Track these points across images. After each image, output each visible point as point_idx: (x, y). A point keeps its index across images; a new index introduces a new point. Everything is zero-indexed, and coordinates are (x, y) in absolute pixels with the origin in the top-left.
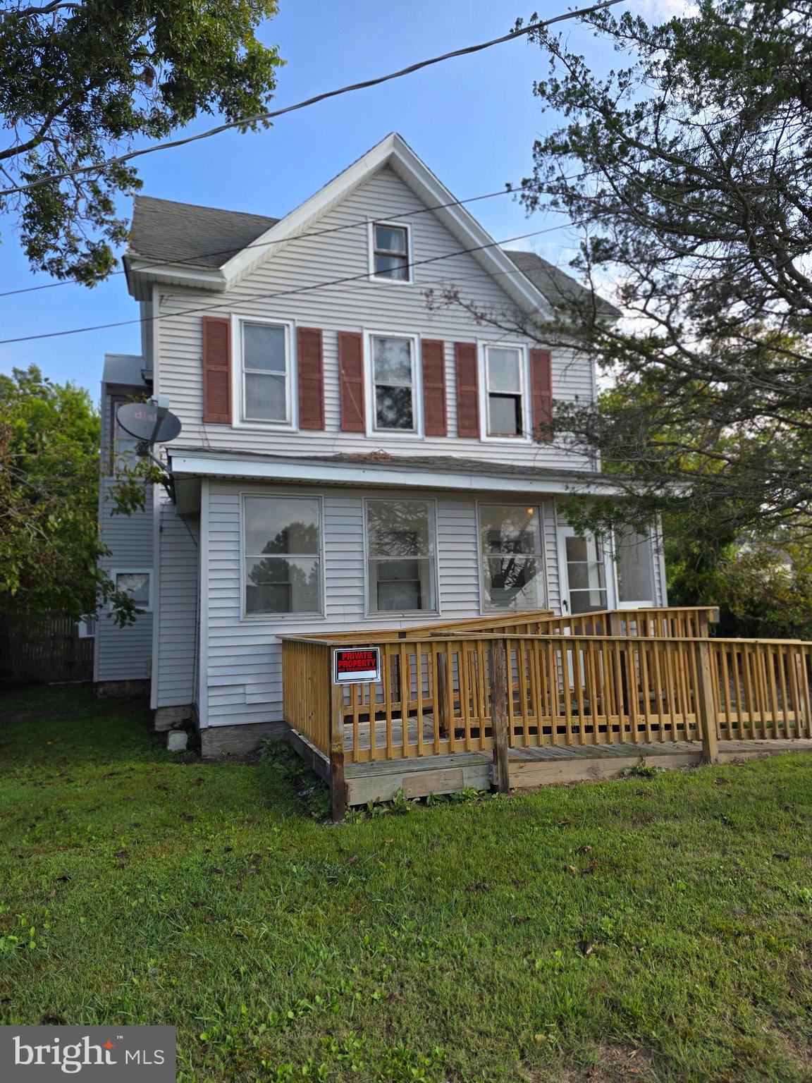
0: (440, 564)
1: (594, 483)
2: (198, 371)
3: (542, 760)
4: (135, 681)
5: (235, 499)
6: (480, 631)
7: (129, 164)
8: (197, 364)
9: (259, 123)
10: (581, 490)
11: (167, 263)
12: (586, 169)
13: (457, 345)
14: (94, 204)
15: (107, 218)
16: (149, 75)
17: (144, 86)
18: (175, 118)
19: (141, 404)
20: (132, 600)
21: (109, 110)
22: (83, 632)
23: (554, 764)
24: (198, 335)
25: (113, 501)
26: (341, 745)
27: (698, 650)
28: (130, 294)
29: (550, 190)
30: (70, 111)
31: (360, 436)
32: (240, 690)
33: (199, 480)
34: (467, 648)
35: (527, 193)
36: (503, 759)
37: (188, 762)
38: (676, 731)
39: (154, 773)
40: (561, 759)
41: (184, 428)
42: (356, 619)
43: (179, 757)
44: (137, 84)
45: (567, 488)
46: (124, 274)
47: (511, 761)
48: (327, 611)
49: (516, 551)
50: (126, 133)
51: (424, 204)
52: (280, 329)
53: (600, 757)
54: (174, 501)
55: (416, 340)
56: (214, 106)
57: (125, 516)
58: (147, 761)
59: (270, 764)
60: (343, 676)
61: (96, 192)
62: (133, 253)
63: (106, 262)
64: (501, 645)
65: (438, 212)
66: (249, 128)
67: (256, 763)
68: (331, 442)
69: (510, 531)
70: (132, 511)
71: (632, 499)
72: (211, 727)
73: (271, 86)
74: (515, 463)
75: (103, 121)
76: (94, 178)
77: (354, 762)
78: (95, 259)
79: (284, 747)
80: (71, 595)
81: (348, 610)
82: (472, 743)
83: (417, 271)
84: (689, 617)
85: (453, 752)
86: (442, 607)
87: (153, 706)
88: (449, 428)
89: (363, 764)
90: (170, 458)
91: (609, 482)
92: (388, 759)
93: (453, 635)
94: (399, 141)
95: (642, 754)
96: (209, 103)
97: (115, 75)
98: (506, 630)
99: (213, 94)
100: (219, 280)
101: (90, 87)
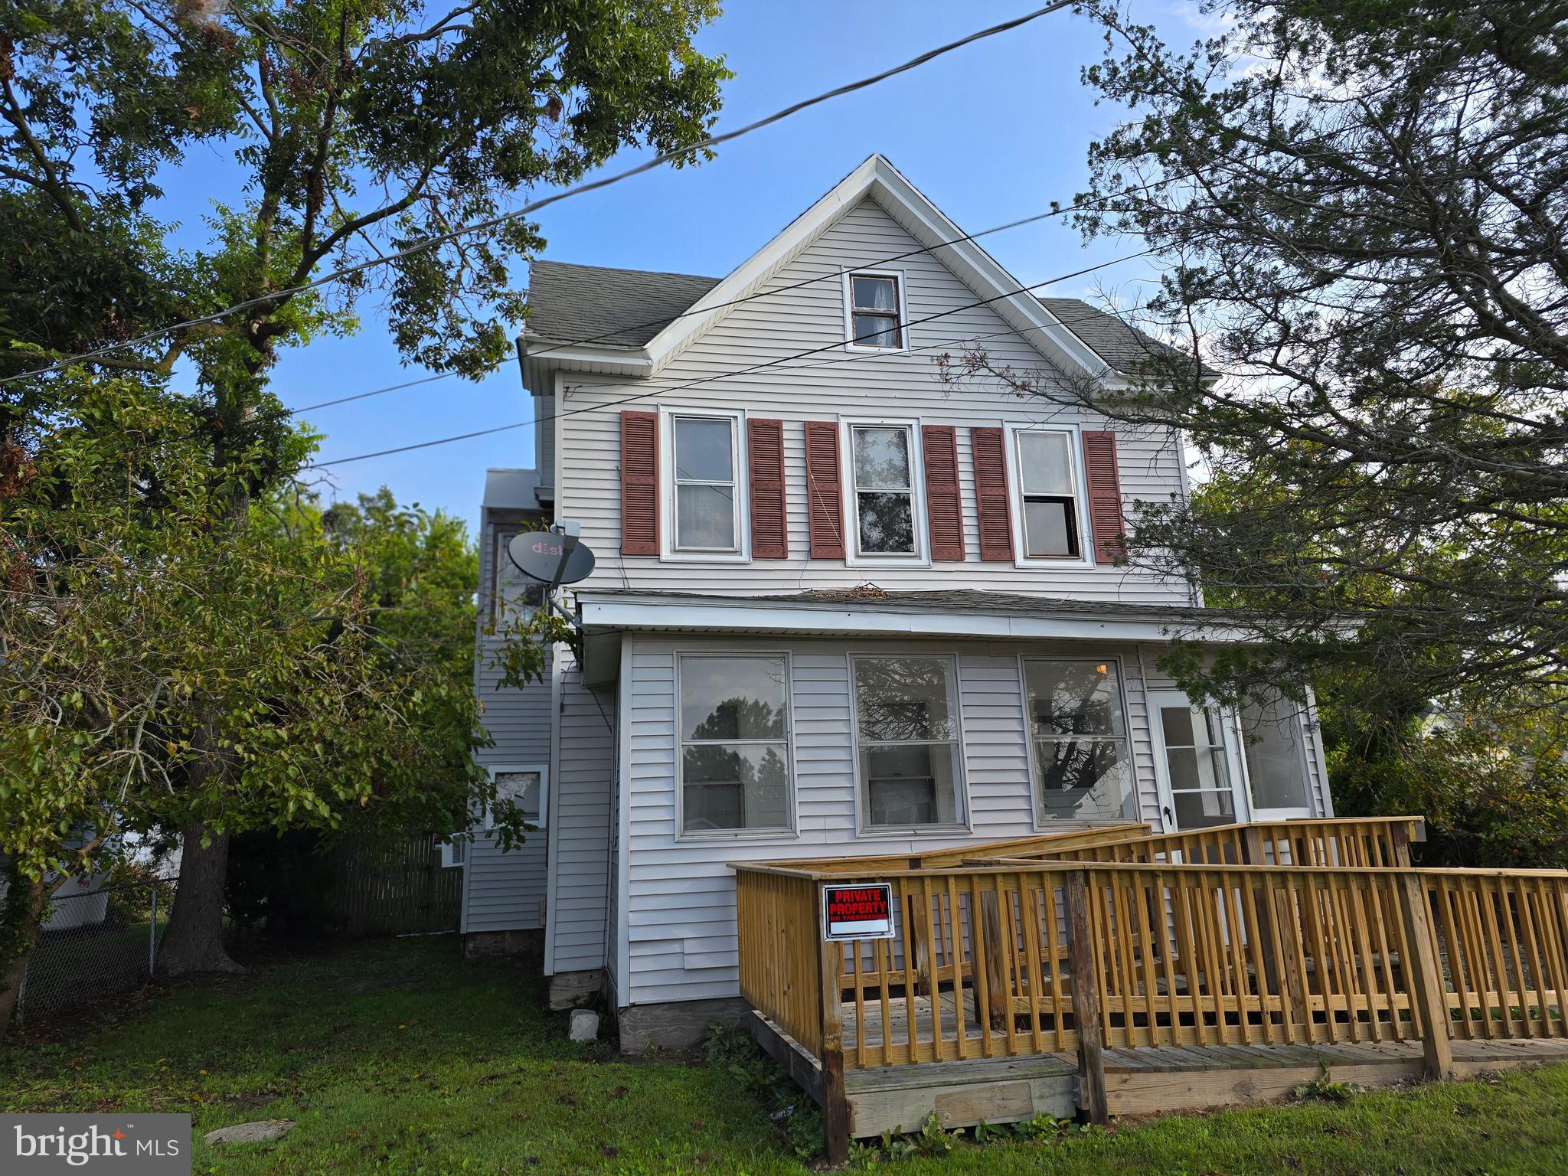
0: (967, 752)
1: (1210, 624)
2: (615, 485)
3: (1158, 1070)
4: (517, 931)
5: (667, 661)
6: (1040, 857)
7: (530, 219)
8: (613, 476)
9: (700, 154)
10: (1190, 635)
11: (572, 345)
12: (1166, 173)
13: (974, 431)
14: (482, 273)
15: (500, 290)
16: (554, 106)
17: (548, 120)
18: (588, 158)
19: (540, 533)
20: (521, 812)
21: (503, 153)
22: (447, 860)
23: (1178, 1077)
24: (615, 437)
25: (502, 669)
26: (838, 1038)
27: (1402, 888)
28: (525, 387)
29: (1117, 206)
30: (453, 159)
31: (838, 565)
32: (676, 948)
33: (618, 634)
34: (1027, 885)
35: (1082, 213)
36: (1095, 1068)
37: (601, 1059)
38: (1378, 1025)
39: (553, 1076)
40: (1188, 1069)
41: (598, 563)
42: (844, 837)
43: (587, 1052)
44: (539, 119)
45: (1166, 631)
46: (517, 361)
47: (1109, 1070)
48: (800, 824)
49: (1077, 731)
50: (524, 181)
51: (920, 243)
52: (726, 422)
53: (1253, 1067)
54: (581, 667)
55: (915, 428)
56: (641, 137)
57: (516, 690)
58: (541, 1057)
59: (726, 1066)
60: (838, 927)
61: (487, 258)
62: (531, 333)
63: (498, 347)
64: (1081, 880)
65: (939, 252)
66: (686, 161)
67: (703, 1064)
68: (797, 575)
69: (1066, 701)
70: (526, 683)
71: (1276, 648)
72: (634, 1005)
73: (716, 105)
74: (1072, 597)
75: (494, 169)
76: (483, 240)
77: (861, 1067)
78: (484, 345)
79: (743, 1039)
80: (439, 805)
81: (831, 823)
82: (1044, 1037)
83: (912, 334)
84: (1376, 834)
85: (1013, 1054)
86: (973, 819)
87: (548, 971)
88: (967, 549)
89: (870, 1071)
90: (579, 606)
91: (1232, 622)
92: (911, 1062)
93: (998, 863)
94: (883, 164)
95: (1324, 1063)
96: (635, 134)
97: (512, 110)
98: (1081, 854)
99: (640, 123)
100: (642, 362)
101: (480, 128)
